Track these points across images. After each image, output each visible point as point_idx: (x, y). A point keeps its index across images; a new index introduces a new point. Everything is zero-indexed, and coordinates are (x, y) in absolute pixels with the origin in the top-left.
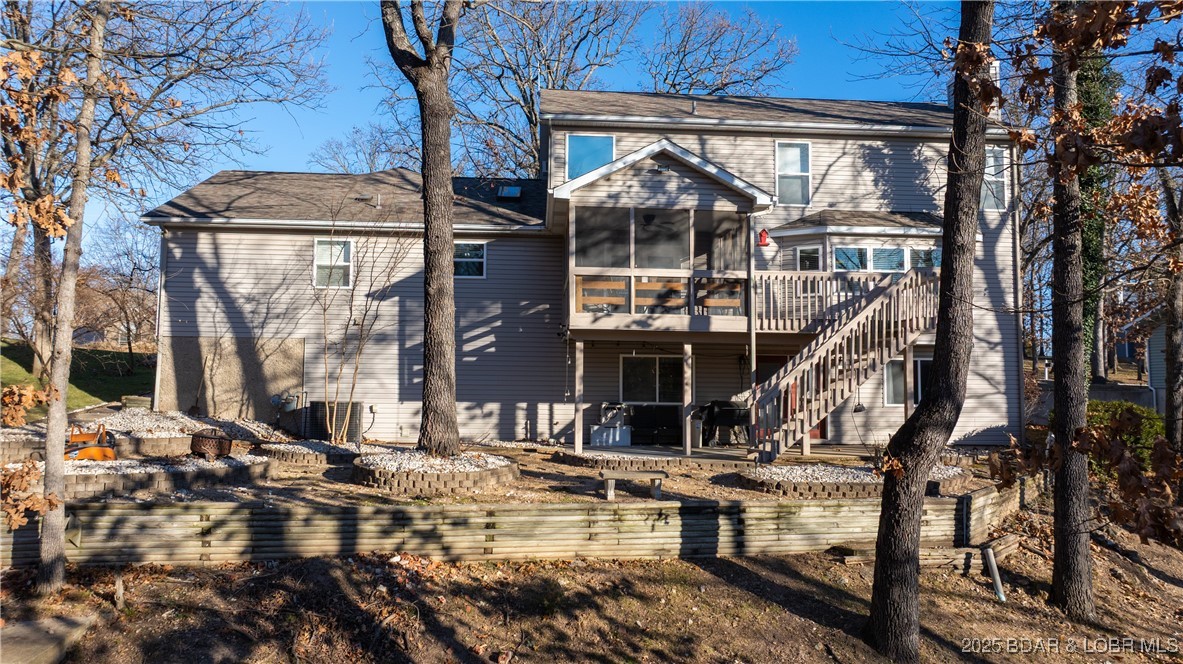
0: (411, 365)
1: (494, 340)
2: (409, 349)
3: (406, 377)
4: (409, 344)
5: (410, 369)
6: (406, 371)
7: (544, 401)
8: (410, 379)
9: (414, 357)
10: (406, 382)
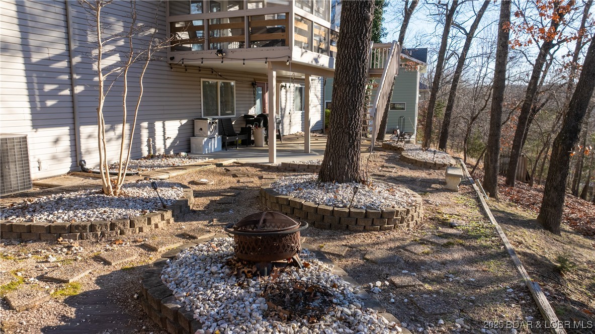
0: (41, 84)
1: (119, 59)
2: (36, 64)
3: (37, 99)
4: (36, 58)
5: (41, 89)
6: (37, 92)
7: (159, 120)
8: (42, 102)
9: (44, 75)
10: (39, 105)
